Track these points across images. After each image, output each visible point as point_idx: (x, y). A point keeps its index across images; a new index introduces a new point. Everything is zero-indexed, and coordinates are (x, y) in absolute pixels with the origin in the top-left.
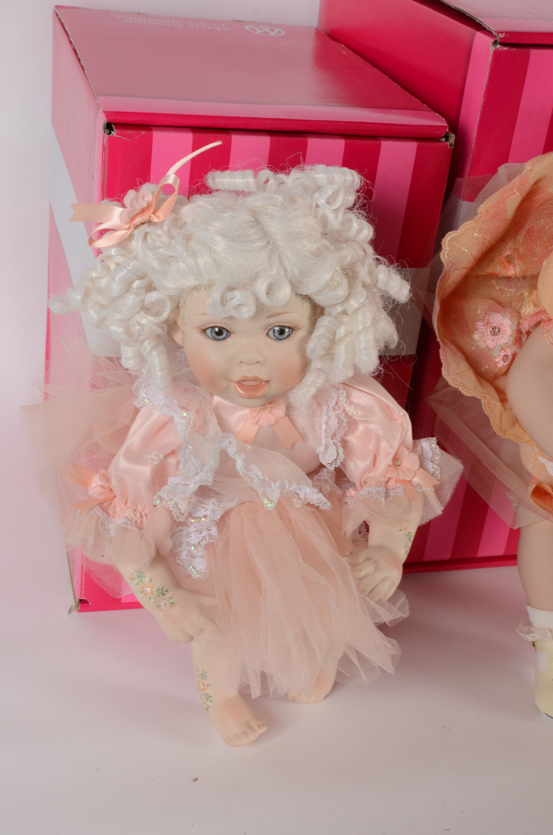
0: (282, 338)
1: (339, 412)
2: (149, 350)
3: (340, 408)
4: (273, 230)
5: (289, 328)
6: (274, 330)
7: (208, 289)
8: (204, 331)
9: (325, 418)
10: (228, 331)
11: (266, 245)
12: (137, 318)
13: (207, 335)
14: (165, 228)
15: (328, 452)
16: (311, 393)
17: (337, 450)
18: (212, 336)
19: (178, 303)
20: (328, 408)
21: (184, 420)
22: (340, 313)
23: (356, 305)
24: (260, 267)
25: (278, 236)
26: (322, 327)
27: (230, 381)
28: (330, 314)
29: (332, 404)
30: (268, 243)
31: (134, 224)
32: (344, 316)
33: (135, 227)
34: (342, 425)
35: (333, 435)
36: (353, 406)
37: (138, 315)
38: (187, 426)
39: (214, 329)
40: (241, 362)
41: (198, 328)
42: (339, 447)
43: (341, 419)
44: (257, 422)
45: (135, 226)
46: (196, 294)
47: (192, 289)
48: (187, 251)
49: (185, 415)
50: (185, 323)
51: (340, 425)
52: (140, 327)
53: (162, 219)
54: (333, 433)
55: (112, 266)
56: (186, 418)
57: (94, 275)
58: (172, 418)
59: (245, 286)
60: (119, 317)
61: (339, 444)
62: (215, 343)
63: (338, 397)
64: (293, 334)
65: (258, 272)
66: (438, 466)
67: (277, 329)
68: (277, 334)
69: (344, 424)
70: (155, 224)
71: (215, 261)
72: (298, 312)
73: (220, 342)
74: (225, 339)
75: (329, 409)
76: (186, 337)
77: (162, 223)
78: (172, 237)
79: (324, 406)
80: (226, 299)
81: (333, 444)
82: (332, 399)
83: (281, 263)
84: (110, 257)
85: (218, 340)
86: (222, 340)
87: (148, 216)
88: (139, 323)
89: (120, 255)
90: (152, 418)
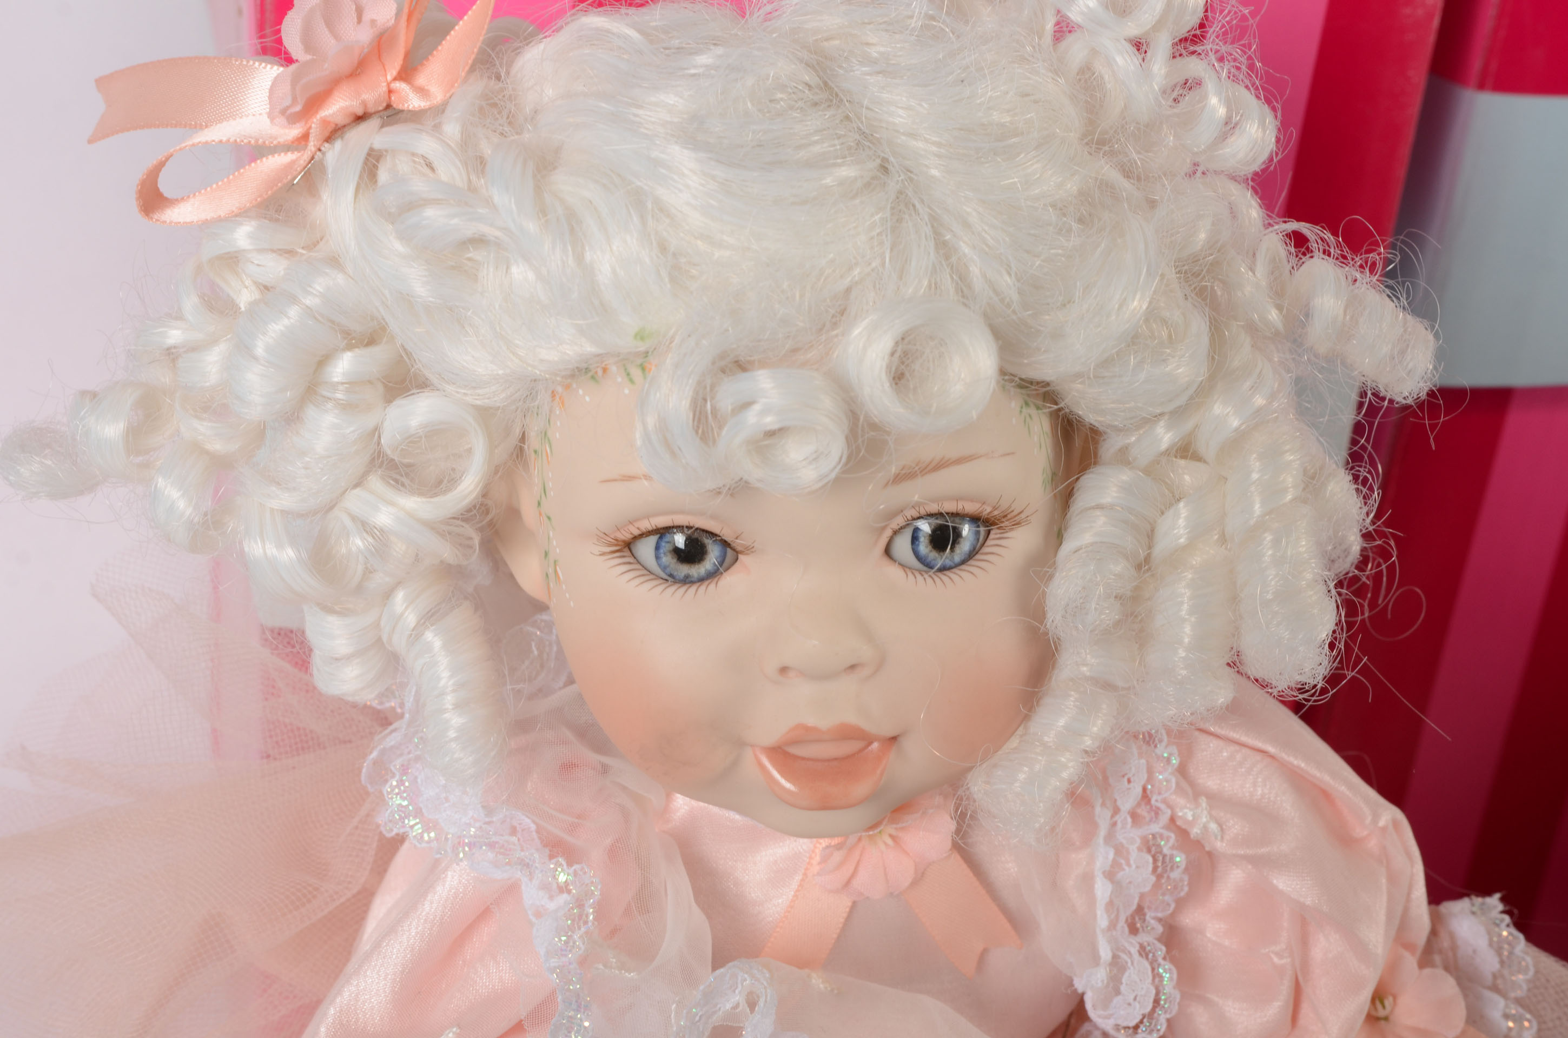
0: (948, 563)
1: (1155, 828)
2: (412, 625)
3: (1157, 812)
4: (899, 118)
5: (975, 519)
6: (916, 530)
7: (636, 372)
8: (628, 546)
9: (1103, 856)
10: (725, 544)
11: (874, 178)
12: (356, 501)
13: (639, 562)
14: (452, 129)
15: (1123, 988)
16: (1065, 775)
17: (1156, 976)
18: (659, 565)
19: (523, 439)
20: (1112, 817)
21: (565, 896)
22: (1167, 453)
23: (1235, 423)
24: (856, 272)
25: (920, 144)
26: (1098, 513)
27: (741, 744)
28: (1124, 458)
29: (1127, 803)
30: (884, 169)
31: (325, 122)
32: (1182, 462)
33: (327, 134)
34: (1168, 877)
35: (1133, 916)
36: (1203, 802)
37: (357, 491)
38: (571, 928)
39: (668, 537)
40: (784, 670)
41: (602, 536)
42: (1160, 960)
43: (1164, 856)
44: (848, 882)
45: (330, 129)
46: (587, 399)
47: (572, 376)
48: (542, 211)
49: (562, 878)
50: (549, 518)
51: (1159, 877)
52: (370, 540)
53: (438, 95)
54: (1134, 907)
55: (245, 297)
56: (569, 892)
57: (175, 336)
58: (512, 889)
59: (795, 350)
60: (284, 500)
61: (1161, 950)
62: (674, 596)
63: (1150, 772)
64: (989, 542)
65: (848, 290)
66: (1522, 1006)
67: (925, 527)
68: (924, 547)
69: (1175, 875)
70: (415, 117)
71: (663, 248)
72: (1013, 453)
73: (694, 588)
74: (712, 575)
75: (1117, 818)
76: (556, 571)
77: (440, 109)
78: (479, 164)
79: (1098, 809)
80: (714, 411)
81: (1140, 954)
82: (1129, 781)
83: (944, 248)
84: (232, 260)
85: (687, 581)
86: (701, 580)
87: (383, 88)
88: (365, 526)
89: (273, 251)
90: (439, 889)
